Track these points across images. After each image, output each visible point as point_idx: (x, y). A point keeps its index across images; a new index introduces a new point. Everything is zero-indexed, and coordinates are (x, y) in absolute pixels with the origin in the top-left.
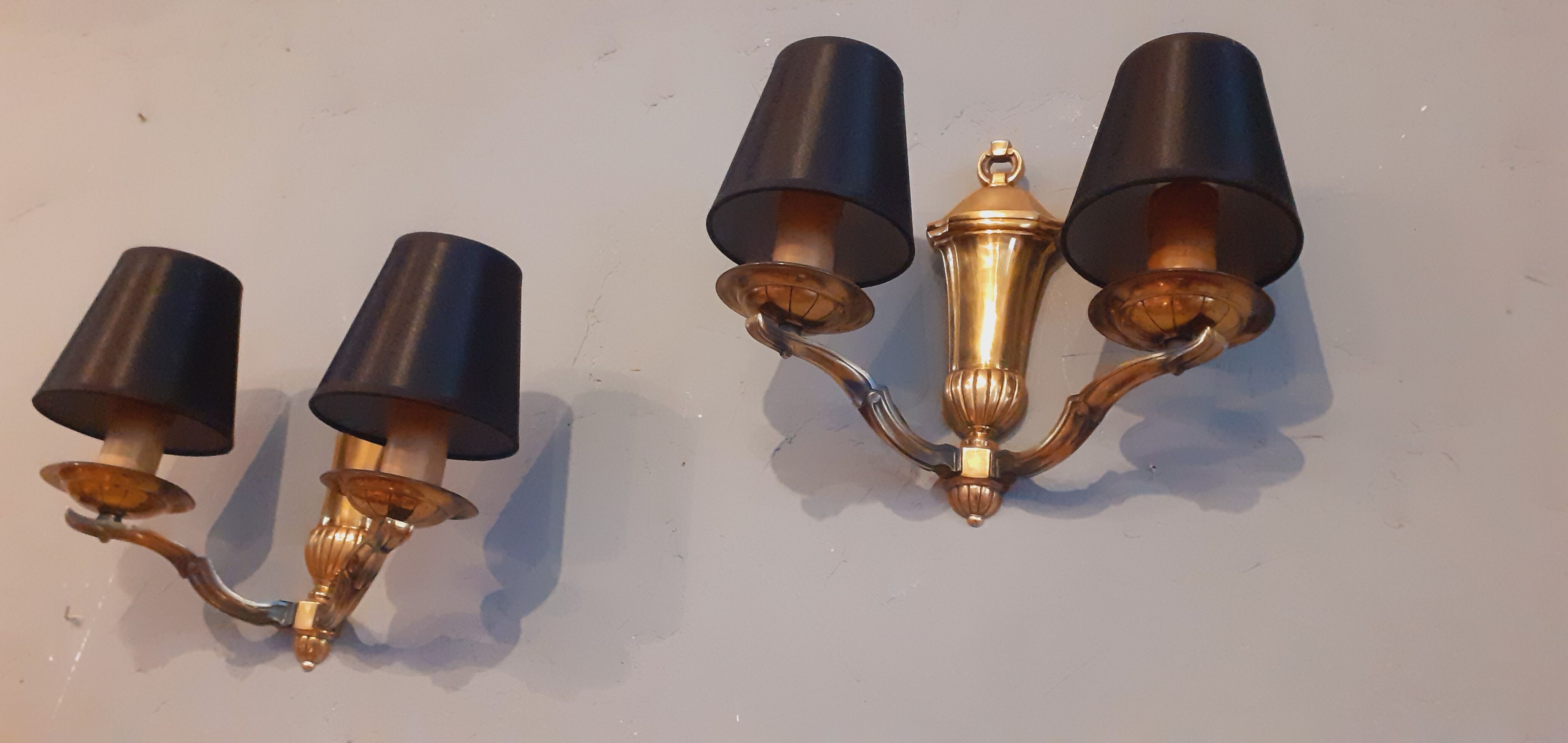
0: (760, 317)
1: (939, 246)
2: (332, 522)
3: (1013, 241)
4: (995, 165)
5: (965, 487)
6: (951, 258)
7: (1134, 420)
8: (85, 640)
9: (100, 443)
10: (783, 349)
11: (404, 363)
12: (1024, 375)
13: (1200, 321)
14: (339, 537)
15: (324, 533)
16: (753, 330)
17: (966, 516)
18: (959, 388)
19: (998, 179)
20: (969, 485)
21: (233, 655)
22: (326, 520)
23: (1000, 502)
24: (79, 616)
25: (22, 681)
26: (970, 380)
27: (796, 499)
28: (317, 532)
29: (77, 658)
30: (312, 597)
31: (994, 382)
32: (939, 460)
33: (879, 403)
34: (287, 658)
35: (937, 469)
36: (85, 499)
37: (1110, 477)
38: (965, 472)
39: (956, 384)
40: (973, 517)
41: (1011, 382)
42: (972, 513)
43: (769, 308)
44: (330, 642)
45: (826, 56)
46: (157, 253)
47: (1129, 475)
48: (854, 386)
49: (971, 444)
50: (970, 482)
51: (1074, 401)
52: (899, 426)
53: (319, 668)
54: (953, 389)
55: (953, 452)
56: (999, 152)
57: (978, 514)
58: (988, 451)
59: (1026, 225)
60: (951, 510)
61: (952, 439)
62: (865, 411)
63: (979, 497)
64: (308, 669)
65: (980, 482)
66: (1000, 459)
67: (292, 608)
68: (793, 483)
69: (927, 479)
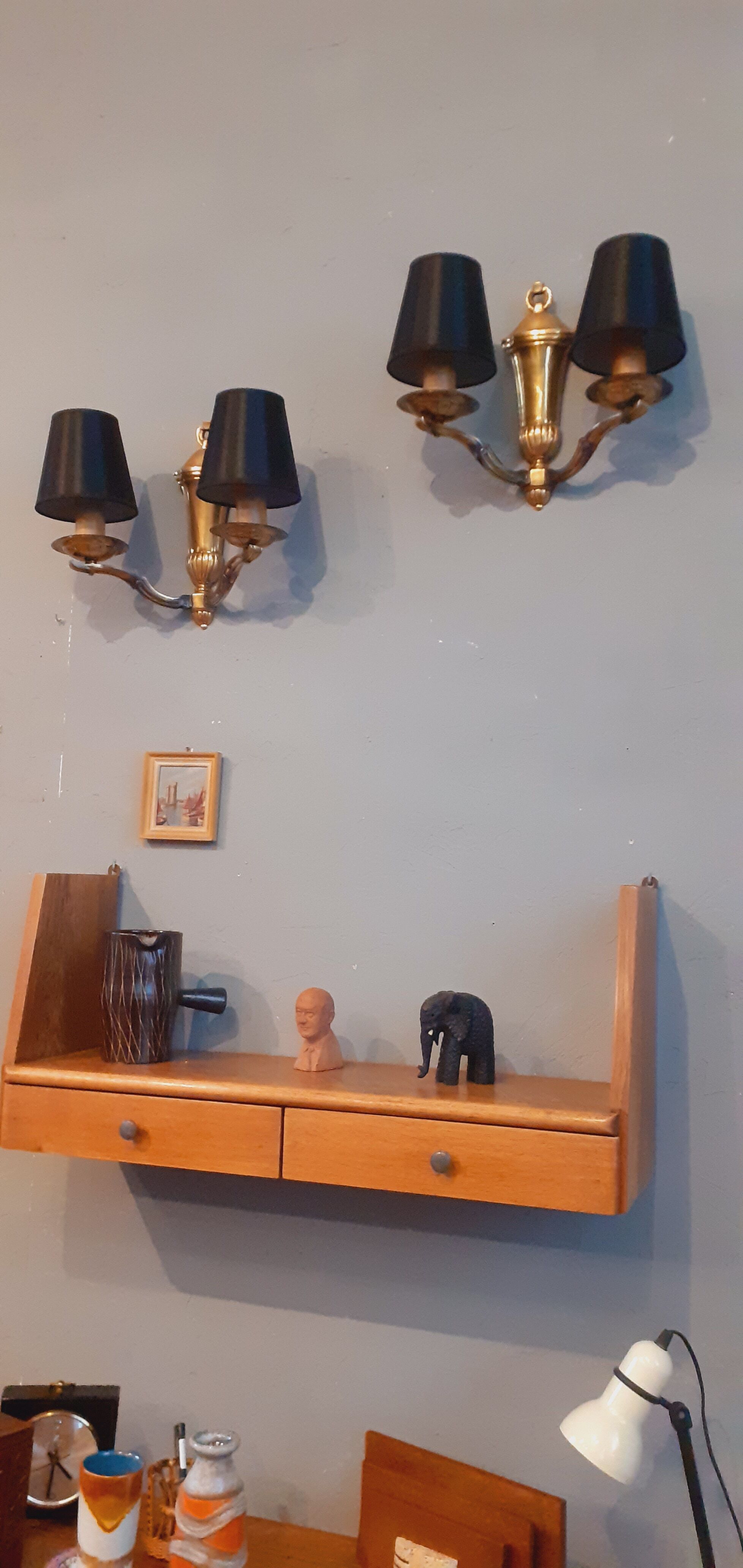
0: (423, 418)
1: (509, 354)
2: (195, 551)
3: (549, 349)
4: (536, 297)
5: (533, 491)
6: (516, 359)
7: (616, 443)
8: (70, 630)
9: (74, 524)
10: (435, 434)
11: (240, 464)
12: (559, 425)
13: (637, 397)
14: (206, 558)
15: (195, 557)
16: (419, 425)
17: (534, 505)
18: (526, 435)
19: (538, 308)
20: (535, 489)
21: (160, 628)
22: (192, 551)
23: (551, 496)
24: (63, 619)
25: (41, 656)
26: (532, 431)
27: (446, 508)
28: (191, 557)
29: (69, 641)
30: (197, 592)
31: (544, 430)
32: (519, 479)
33: (487, 454)
34: (191, 624)
35: (519, 484)
36: (76, 555)
37: (605, 475)
38: (532, 484)
39: (525, 434)
40: (538, 506)
41: (553, 430)
42: (537, 504)
43: (425, 413)
44: (213, 613)
45: (438, 267)
46: (73, 412)
47: (613, 473)
48: (474, 448)
49: (534, 468)
50: (535, 488)
51: (582, 441)
52: (497, 465)
53: (210, 627)
54: (525, 436)
55: (525, 473)
56: (538, 290)
57: (540, 504)
58: (544, 470)
59: (556, 337)
60: (527, 503)
61: (523, 466)
62: (480, 460)
63: (540, 495)
64: (204, 628)
65: (541, 487)
66: (549, 474)
67: (188, 598)
68: (446, 501)
69: (513, 489)
